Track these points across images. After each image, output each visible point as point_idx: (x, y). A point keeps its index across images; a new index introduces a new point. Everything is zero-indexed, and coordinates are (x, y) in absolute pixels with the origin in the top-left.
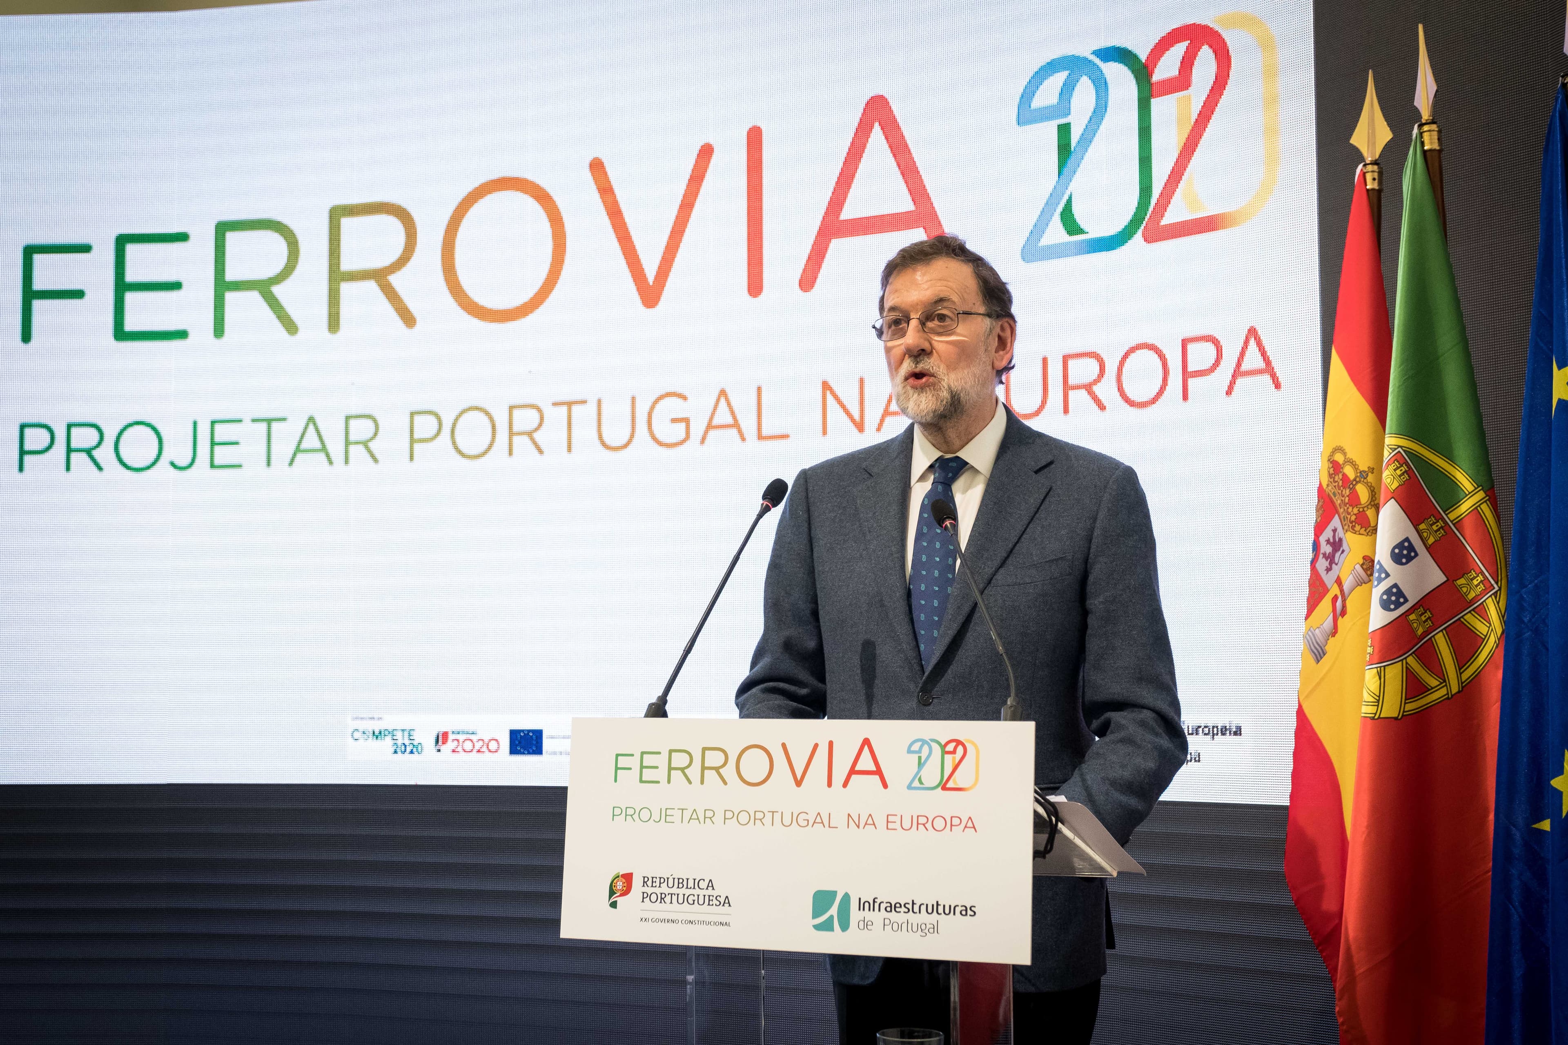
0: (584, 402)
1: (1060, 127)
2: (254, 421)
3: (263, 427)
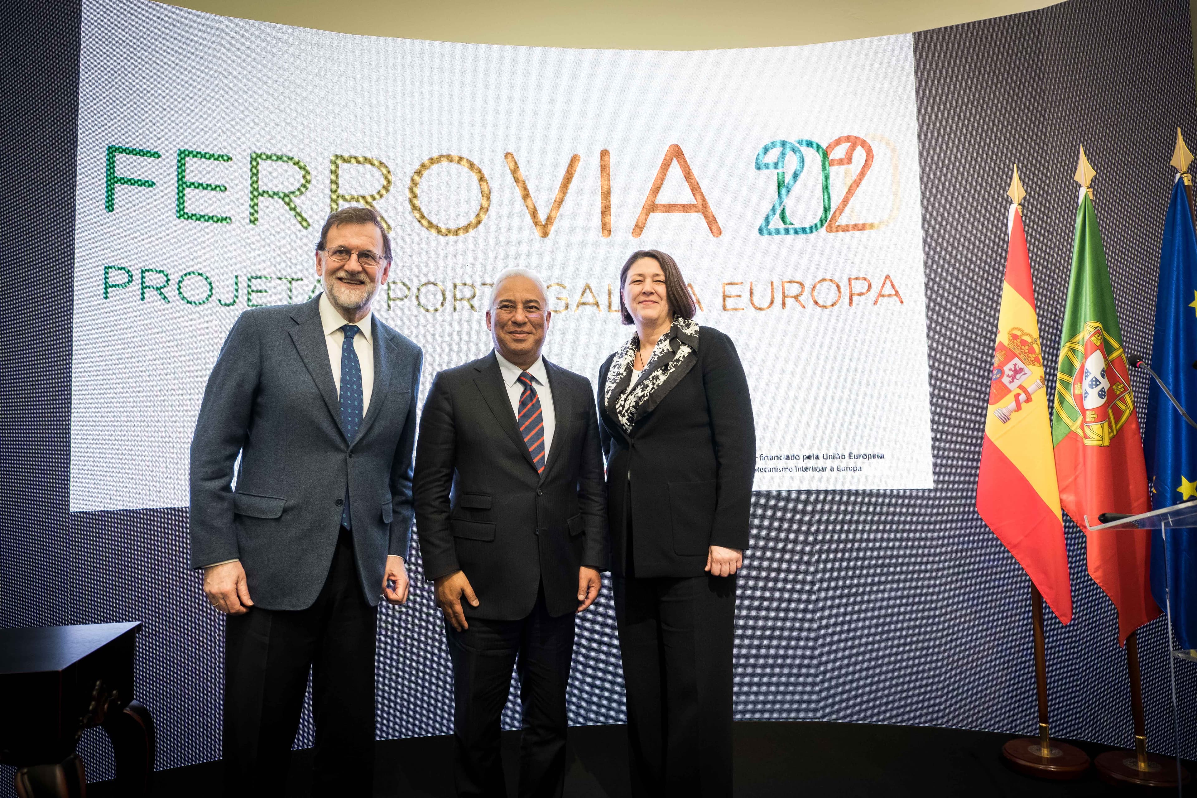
3: (286, 283)
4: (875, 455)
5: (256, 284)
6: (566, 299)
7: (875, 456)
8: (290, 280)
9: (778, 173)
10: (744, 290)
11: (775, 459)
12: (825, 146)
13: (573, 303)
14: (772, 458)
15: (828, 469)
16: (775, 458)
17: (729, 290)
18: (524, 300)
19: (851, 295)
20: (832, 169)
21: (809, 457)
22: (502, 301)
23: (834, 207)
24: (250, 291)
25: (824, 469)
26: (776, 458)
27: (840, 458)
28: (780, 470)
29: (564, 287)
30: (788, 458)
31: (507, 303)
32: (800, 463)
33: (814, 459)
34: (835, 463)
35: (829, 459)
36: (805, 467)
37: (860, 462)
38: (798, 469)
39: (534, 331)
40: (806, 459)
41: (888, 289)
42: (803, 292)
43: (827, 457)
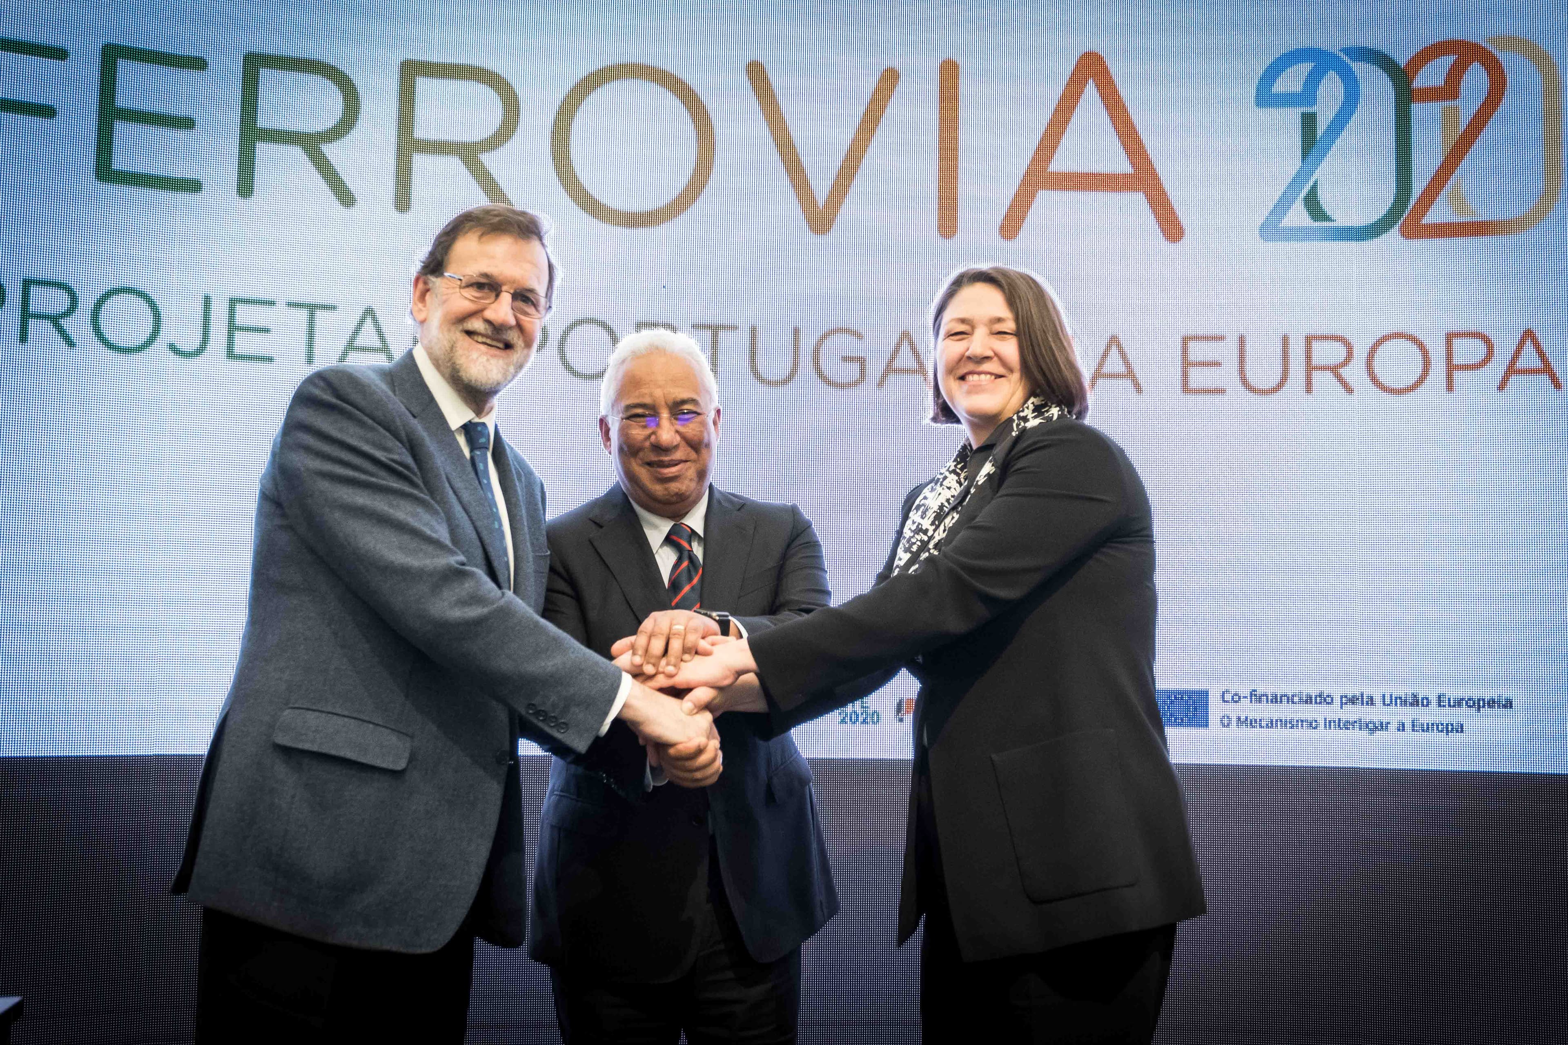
0: (734, 328)
1: (1304, 115)
2: (290, 305)
3: (304, 314)
4: (1494, 702)
5: (245, 315)
6: (861, 361)
7: (1491, 703)
8: (312, 308)
9: (1303, 114)
10: (1227, 351)
11: (1281, 702)
12: (1402, 59)
13: (875, 369)
14: (1275, 699)
15: (1393, 727)
16: (1281, 699)
17: (1197, 351)
18: (670, 402)
19: (1451, 368)
20: (1418, 110)
21: (1353, 700)
22: (628, 407)
23: (1418, 188)
24: (232, 328)
25: (1383, 726)
26: (1285, 699)
27: (1418, 705)
28: (1291, 724)
29: (859, 336)
30: (1309, 700)
31: (639, 411)
32: (1334, 712)
33: (1362, 704)
34: (1407, 714)
35: (1396, 704)
36: (1344, 718)
37: (1461, 715)
38: (1328, 724)
39: (693, 455)
40: (1346, 704)
41: (1529, 358)
42: (1350, 361)
43: (1391, 702)
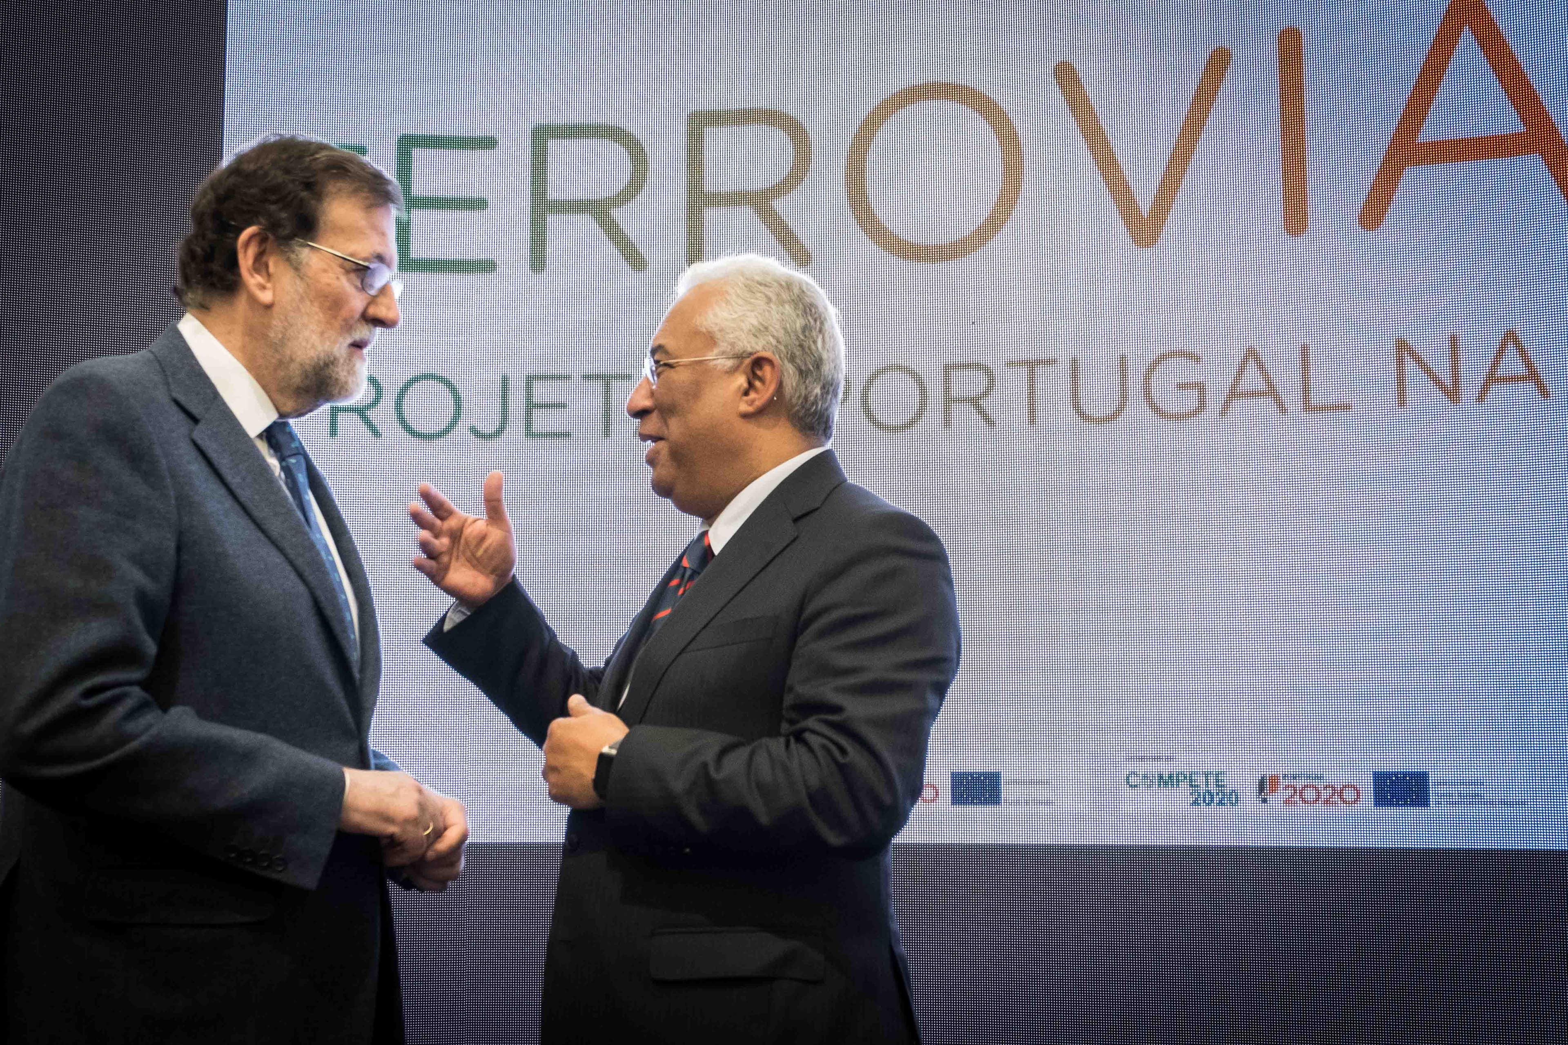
0: (1052, 362)
2: (586, 377)
3: (599, 386)
5: (542, 392)
6: (1200, 387)
8: (607, 379)
13: (1215, 395)
24: (530, 406)
29: (1196, 358)
